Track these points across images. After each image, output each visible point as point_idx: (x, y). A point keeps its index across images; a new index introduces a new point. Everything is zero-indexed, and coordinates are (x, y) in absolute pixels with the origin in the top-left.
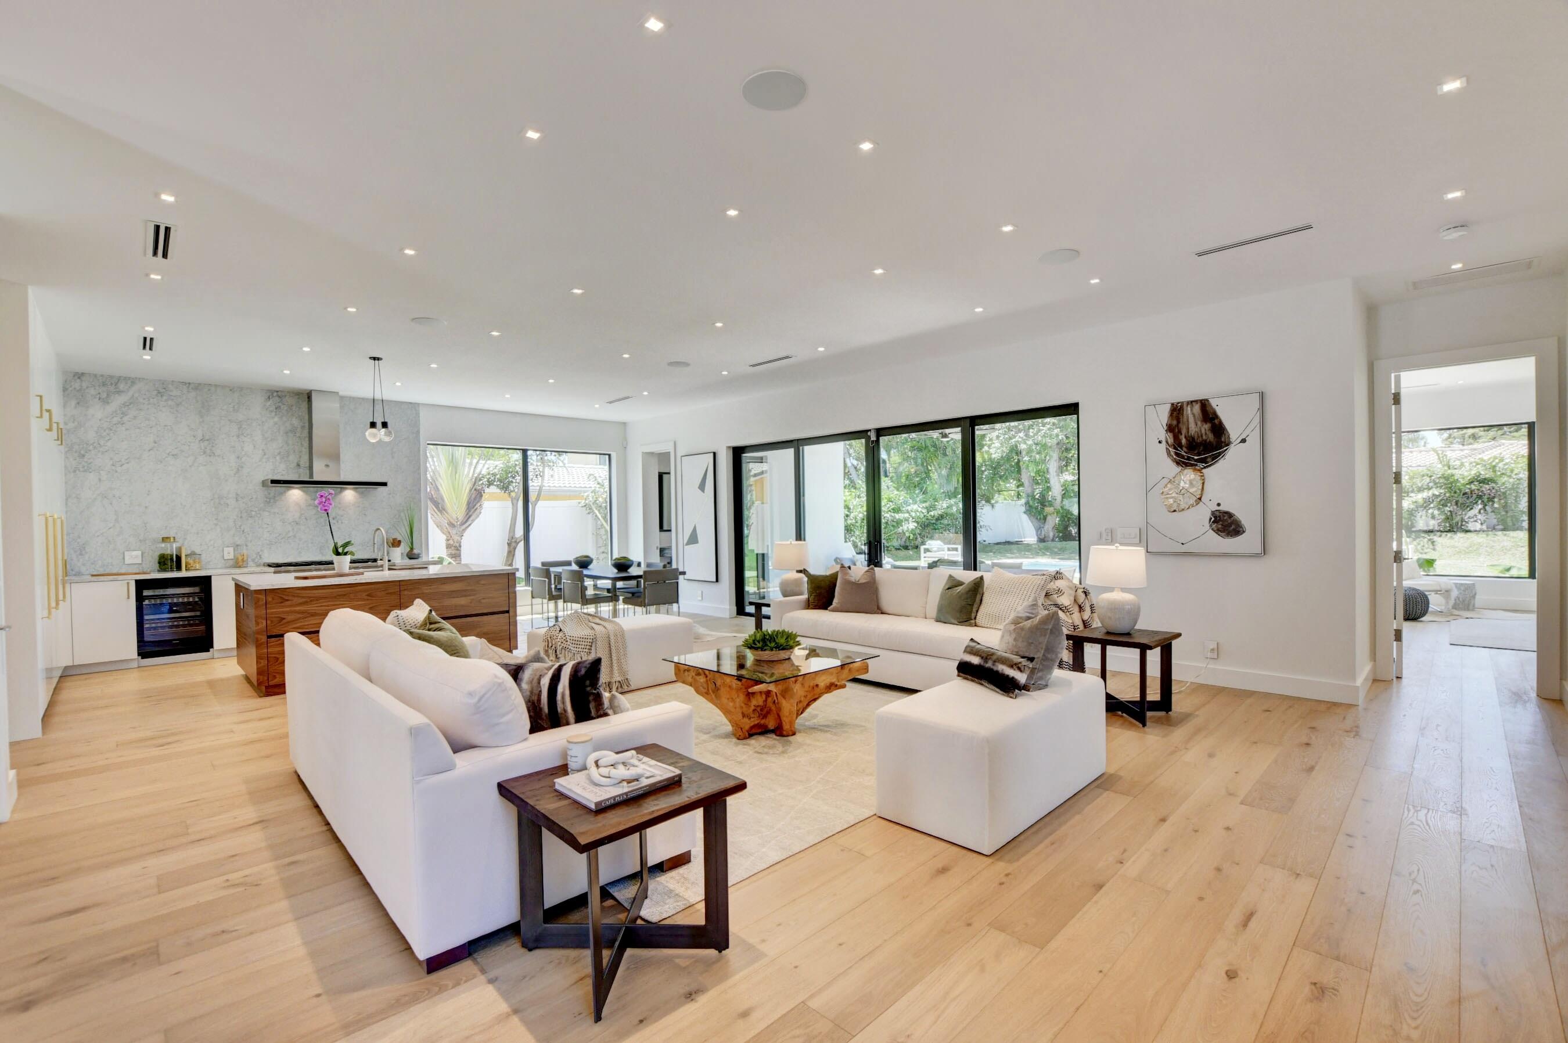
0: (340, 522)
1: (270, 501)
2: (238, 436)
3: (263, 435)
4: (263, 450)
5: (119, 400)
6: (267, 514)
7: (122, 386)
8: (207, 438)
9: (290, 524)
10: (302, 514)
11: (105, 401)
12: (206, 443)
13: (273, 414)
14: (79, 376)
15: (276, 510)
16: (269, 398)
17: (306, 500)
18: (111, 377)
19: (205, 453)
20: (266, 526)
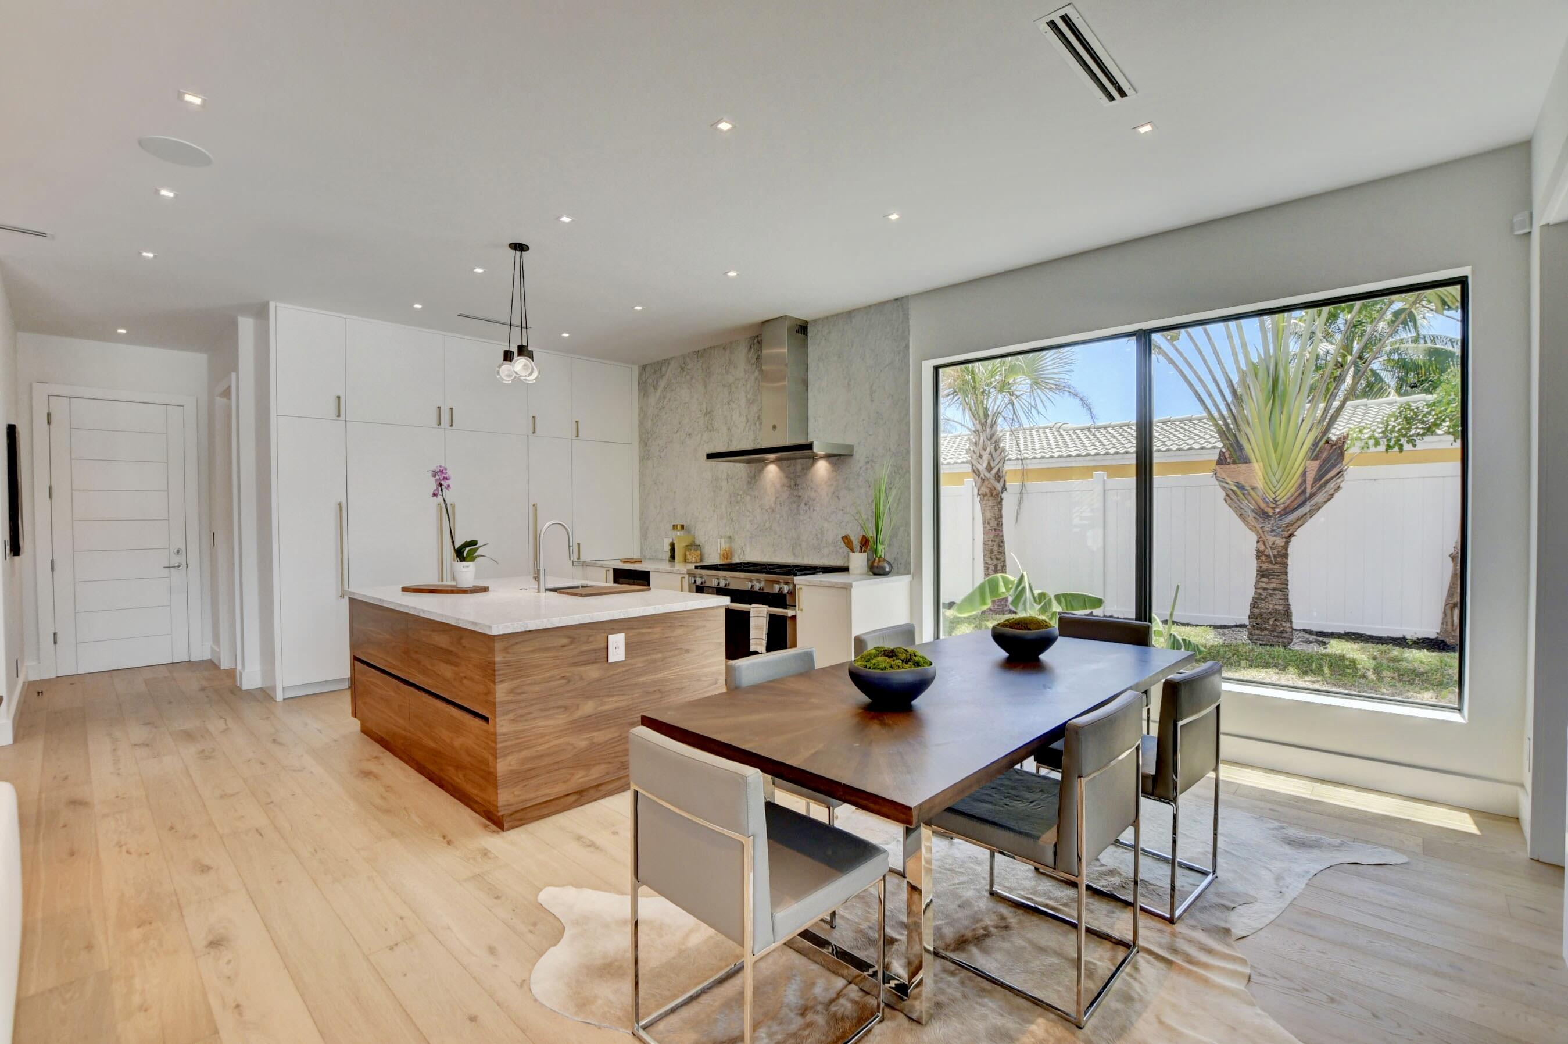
0: (812, 509)
1: (754, 479)
2: (729, 403)
3: (746, 397)
4: (746, 416)
5: (663, 383)
6: (748, 498)
7: (663, 369)
8: (708, 410)
9: (767, 511)
10: (777, 498)
11: (656, 388)
12: (708, 416)
13: (755, 366)
14: (644, 368)
15: (756, 493)
16: (751, 347)
17: (781, 479)
18: (658, 362)
19: (707, 428)
20: (748, 514)
